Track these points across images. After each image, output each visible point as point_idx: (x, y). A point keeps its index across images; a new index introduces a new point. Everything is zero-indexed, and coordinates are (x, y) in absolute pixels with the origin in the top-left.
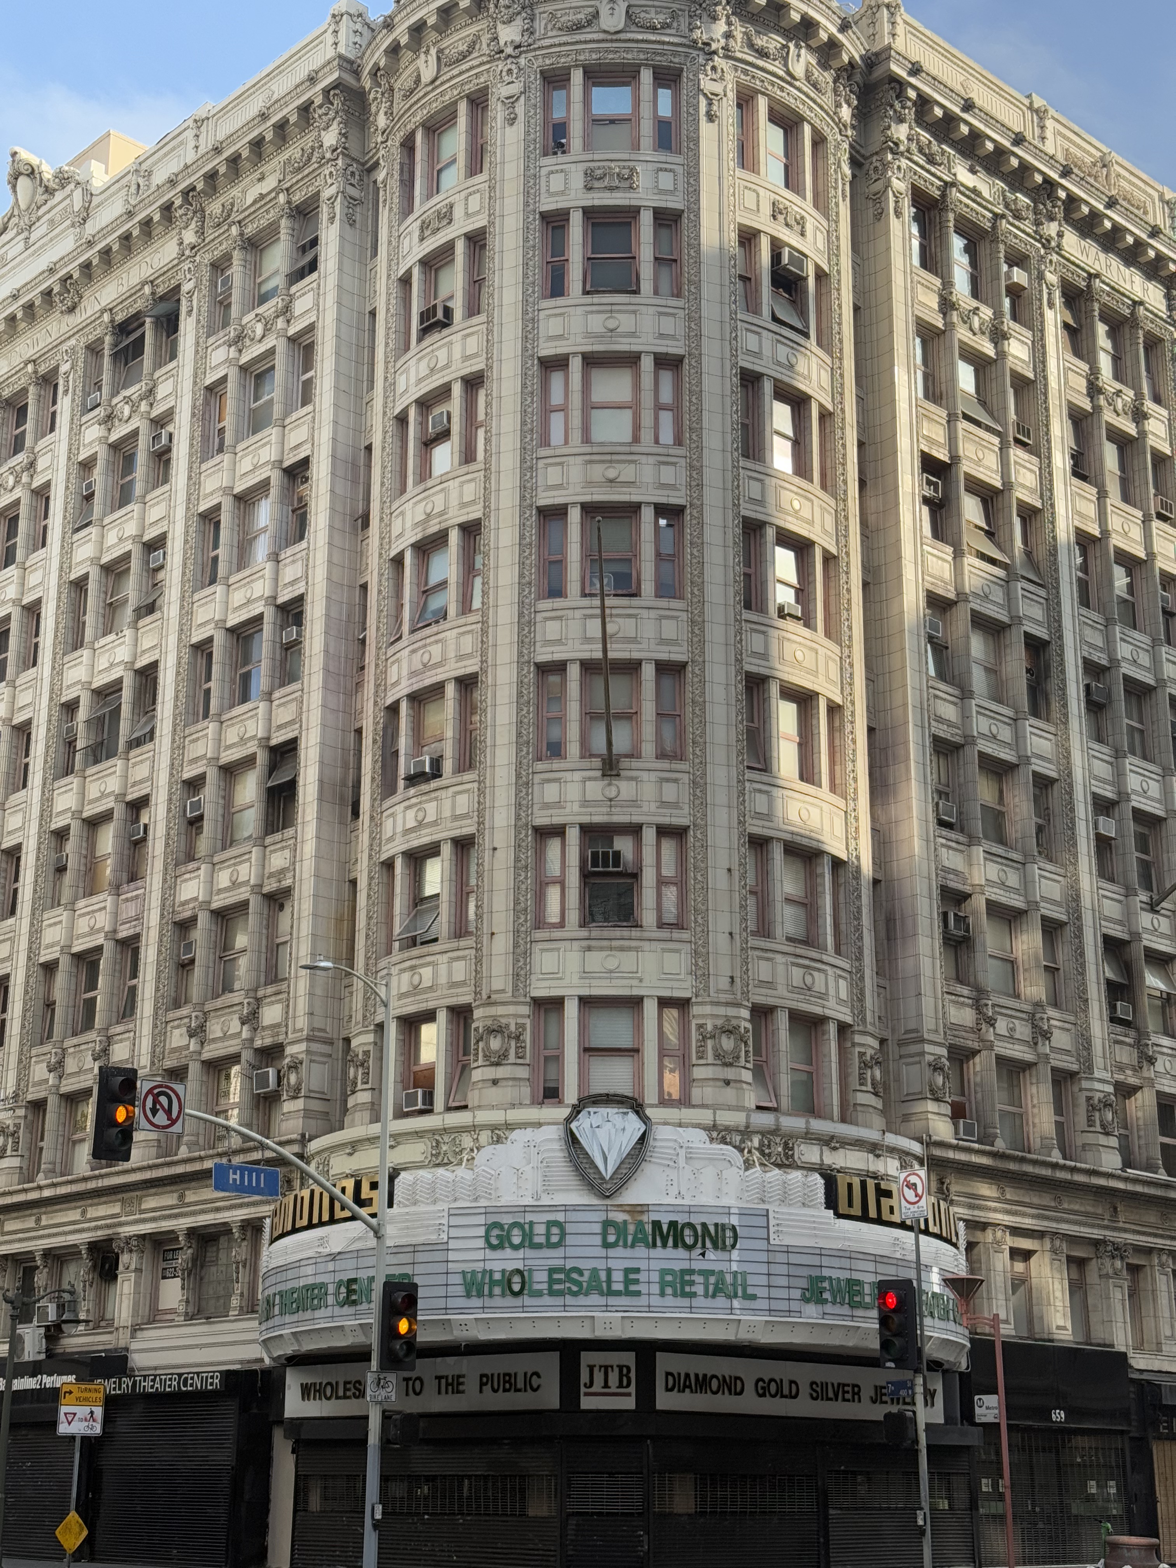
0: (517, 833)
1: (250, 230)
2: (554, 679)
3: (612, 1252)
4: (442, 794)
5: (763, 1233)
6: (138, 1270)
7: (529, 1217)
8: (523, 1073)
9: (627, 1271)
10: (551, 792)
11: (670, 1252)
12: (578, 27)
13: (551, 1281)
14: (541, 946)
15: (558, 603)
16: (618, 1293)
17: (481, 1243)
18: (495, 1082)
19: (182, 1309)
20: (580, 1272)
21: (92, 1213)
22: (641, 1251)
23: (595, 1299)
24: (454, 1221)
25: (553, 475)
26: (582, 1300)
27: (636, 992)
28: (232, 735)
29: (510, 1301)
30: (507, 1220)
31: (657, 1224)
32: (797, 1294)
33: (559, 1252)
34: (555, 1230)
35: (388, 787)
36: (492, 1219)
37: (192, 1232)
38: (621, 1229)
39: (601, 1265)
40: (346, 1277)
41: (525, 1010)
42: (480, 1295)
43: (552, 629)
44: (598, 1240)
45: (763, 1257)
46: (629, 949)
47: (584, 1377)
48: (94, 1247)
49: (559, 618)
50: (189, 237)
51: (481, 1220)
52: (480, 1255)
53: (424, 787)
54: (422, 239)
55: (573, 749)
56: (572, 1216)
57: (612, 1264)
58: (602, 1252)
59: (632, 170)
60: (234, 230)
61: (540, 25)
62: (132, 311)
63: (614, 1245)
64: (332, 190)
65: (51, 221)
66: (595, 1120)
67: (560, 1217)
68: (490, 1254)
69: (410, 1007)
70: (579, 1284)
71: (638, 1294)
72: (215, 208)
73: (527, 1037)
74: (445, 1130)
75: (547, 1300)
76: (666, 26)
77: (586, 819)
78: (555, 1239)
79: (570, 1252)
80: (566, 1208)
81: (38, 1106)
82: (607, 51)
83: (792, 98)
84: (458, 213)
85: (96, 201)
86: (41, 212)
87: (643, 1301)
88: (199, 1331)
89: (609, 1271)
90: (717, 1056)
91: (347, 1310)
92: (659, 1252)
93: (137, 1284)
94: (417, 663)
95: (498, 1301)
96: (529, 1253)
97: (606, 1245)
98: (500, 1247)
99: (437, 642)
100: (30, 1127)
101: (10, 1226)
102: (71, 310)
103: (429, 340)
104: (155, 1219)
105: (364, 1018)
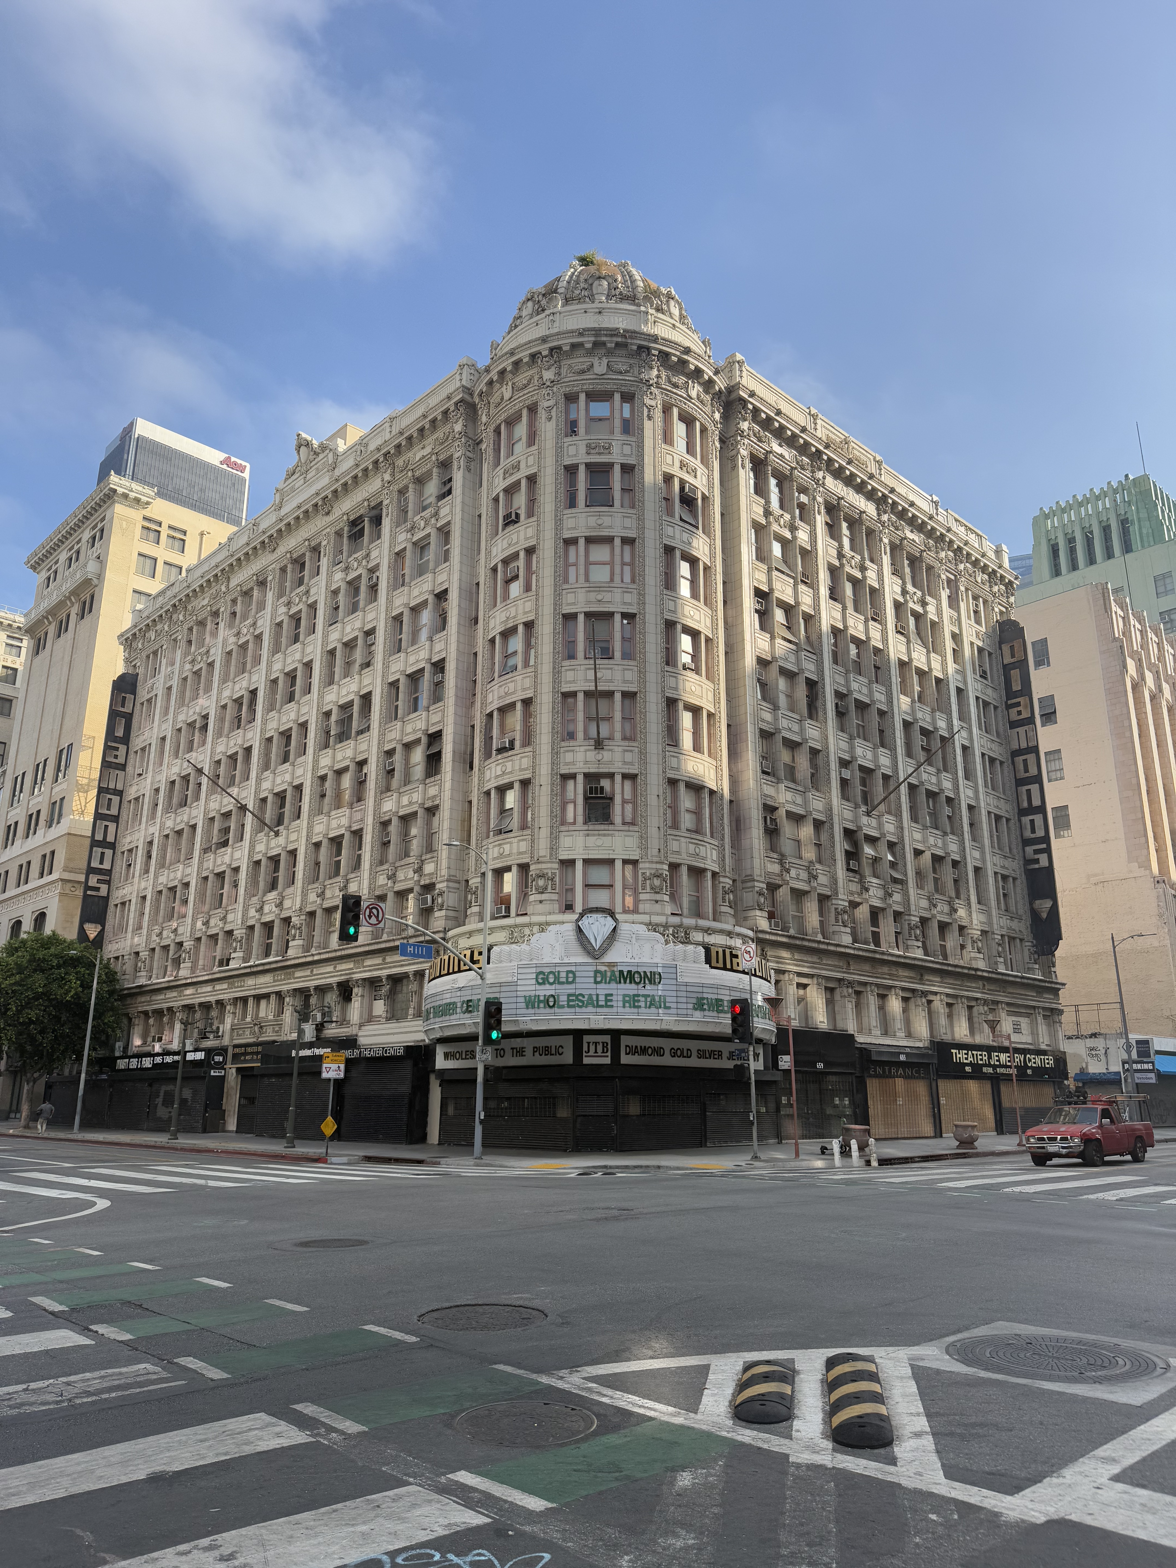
0: (552, 777)
1: (417, 474)
2: (570, 700)
3: (599, 986)
4: (515, 758)
5: (674, 976)
6: (362, 996)
7: (558, 969)
8: (555, 897)
9: (607, 995)
10: (569, 757)
11: (628, 986)
12: (583, 372)
13: (569, 1001)
14: (564, 834)
15: (573, 662)
16: (602, 1006)
17: (534, 982)
18: (541, 902)
19: (384, 1015)
20: (583, 996)
21: (339, 967)
22: (613, 985)
23: (590, 1009)
24: (520, 971)
25: (570, 598)
26: (584, 1010)
27: (611, 857)
28: (409, 728)
29: (548, 1010)
30: (547, 970)
31: (621, 972)
32: (690, 1006)
33: (573, 986)
34: (571, 975)
35: (487, 755)
36: (539, 970)
37: (389, 977)
38: (603, 974)
39: (593, 992)
40: (466, 999)
41: (556, 866)
42: (533, 1007)
43: (570, 675)
44: (592, 980)
45: (674, 988)
46: (608, 835)
47: (585, 1048)
48: (340, 984)
49: (573, 670)
50: (387, 477)
51: (534, 970)
52: (533, 988)
53: (506, 755)
54: (504, 479)
55: (580, 735)
56: (579, 968)
57: (599, 992)
58: (594, 986)
59: (610, 444)
60: (410, 474)
61: (564, 371)
62: (358, 514)
63: (600, 982)
64: (459, 454)
65: (317, 469)
66: (591, 920)
67: (573, 969)
68: (538, 987)
69: (499, 865)
70: (583, 1002)
71: (612, 1006)
72: (400, 462)
73: (557, 879)
74: (516, 926)
75: (567, 1010)
76: (627, 372)
77: (587, 771)
78: (570, 980)
79: (578, 986)
80: (576, 964)
81: (312, 914)
82: (597, 384)
83: (692, 408)
84: (523, 465)
85: (340, 459)
86: (312, 464)
87: (614, 1010)
88: (393, 1026)
89: (597, 995)
90: (652, 888)
91: (467, 1015)
92: (622, 986)
93: (362, 1003)
94: (502, 692)
95: (542, 1011)
96: (558, 987)
97: (596, 982)
98: (544, 983)
99: (512, 682)
100: (308, 925)
101: (298, 974)
102: (328, 514)
103: (508, 529)
104: (371, 971)
105: (476, 870)
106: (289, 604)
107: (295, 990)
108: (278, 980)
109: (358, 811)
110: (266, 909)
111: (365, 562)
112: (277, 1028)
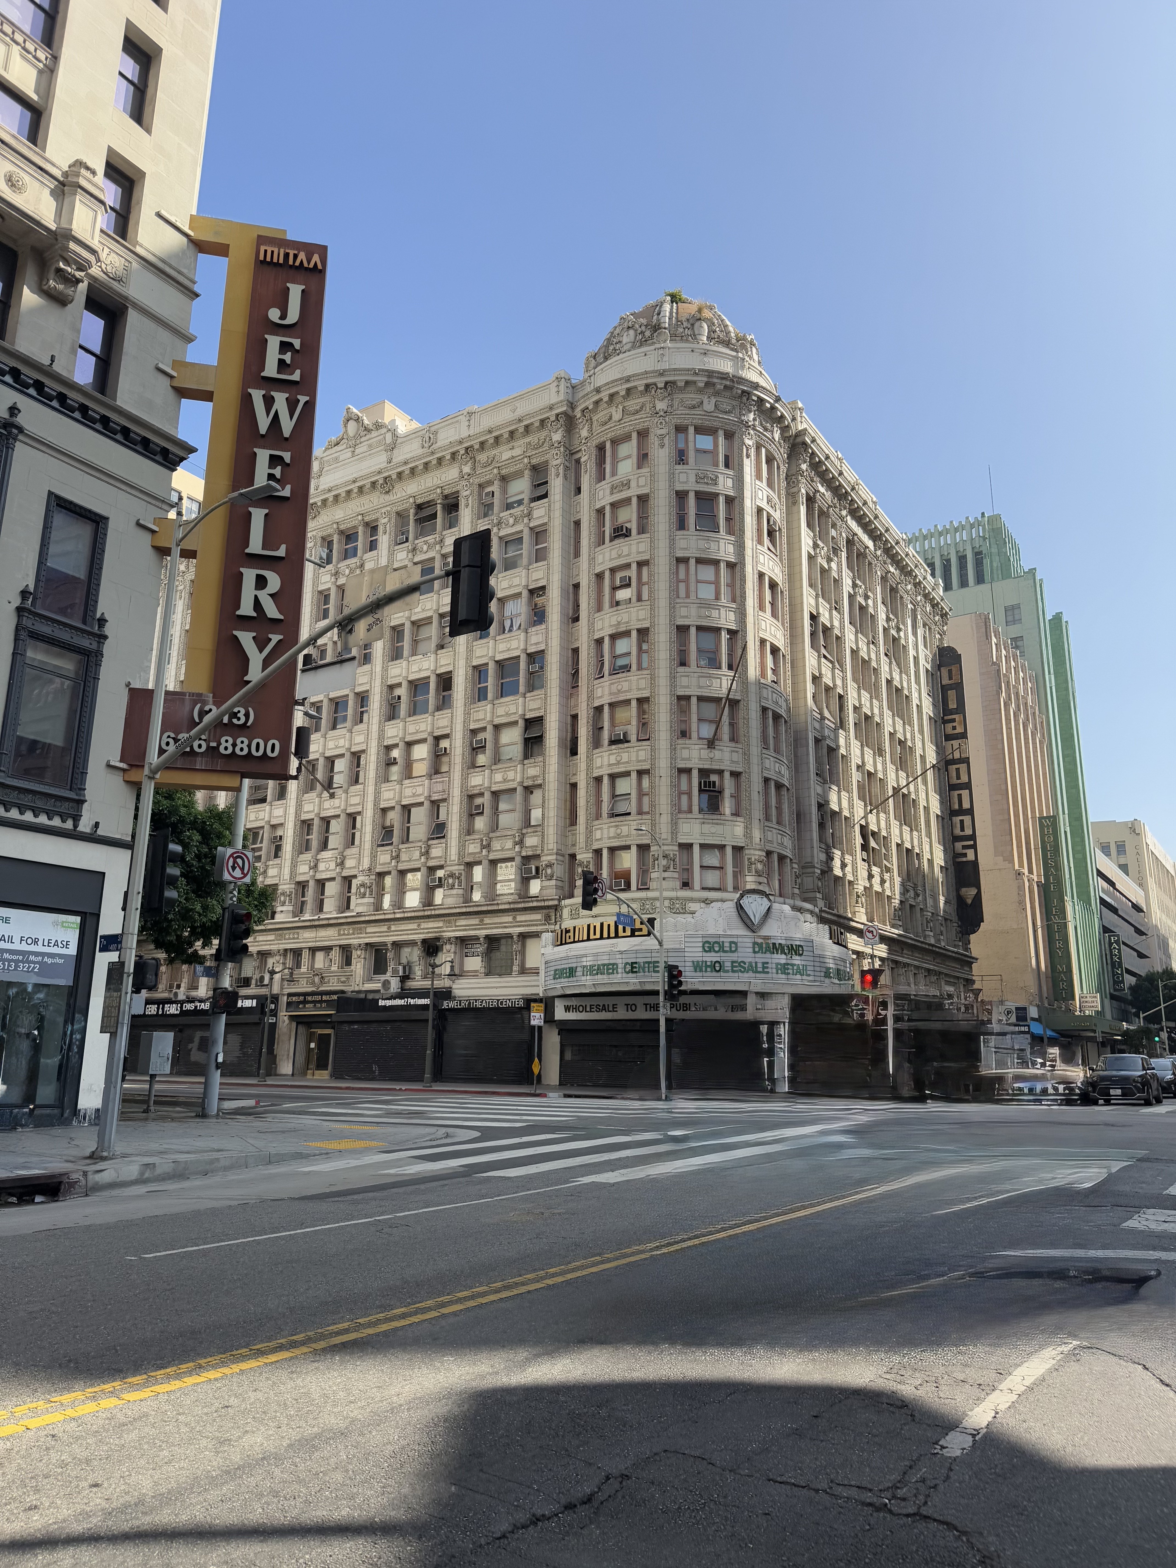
0: (671, 770)
1: (503, 472)
2: (683, 703)
3: (757, 955)
4: (631, 750)
5: (811, 949)
7: (722, 940)
8: (676, 875)
9: (764, 963)
10: (685, 753)
11: (779, 956)
12: (694, 407)
13: (733, 967)
14: (682, 820)
15: (686, 669)
16: (760, 972)
17: (701, 949)
18: (663, 879)
19: (483, 970)
20: (745, 963)
21: (423, 926)
22: (768, 955)
23: (751, 974)
24: (687, 940)
25: (684, 611)
26: (746, 975)
27: (723, 843)
28: (501, 711)
29: (714, 974)
30: (712, 940)
31: (774, 944)
32: (823, 974)
33: (736, 954)
34: (733, 945)
35: (596, 743)
36: (705, 939)
37: (487, 937)
38: (760, 945)
39: (753, 960)
40: (630, 961)
41: (676, 848)
42: (701, 971)
43: (684, 681)
44: (751, 950)
45: (812, 959)
46: (720, 824)
48: (424, 941)
49: (688, 676)
50: (467, 469)
51: (700, 939)
52: (700, 954)
53: (620, 746)
54: (612, 494)
55: (694, 735)
56: (740, 940)
57: (757, 960)
58: (753, 955)
59: (717, 477)
60: (495, 471)
61: (676, 403)
62: (427, 499)
63: (758, 952)
64: (558, 462)
65: (371, 445)
66: (750, 900)
67: (735, 940)
68: (705, 954)
69: (616, 843)
70: (744, 968)
71: (768, 973)
72: (482, 457)
73: (677, 860)
74: (647, 899)
75: (730, 974)
76: (730, 412)
77: (701, 766)
78: (733, 949)
79: (740, 954)
80: (737, 936)
81: (381, 875)
82: (706, 420)
83: (772, 448)
84: (633, 484)
85: (399, 441)
86: (362, 440)
87: (770, 975)
88: (494, 981)
89: (756, 963)
90: (756, 872)
91: (630, 975)
92: (775, 956)
93: (454, 959)
94: (614, 688)
95: (708, 974)
96: (722, 954)
97: (755, 952)
98: (710, 951)
99: (626, 681)
100: (378, 884)
101: (369, 930)
102: (387, 492)
103: (617, 541)
104: (465, 930)
105: (586, 846)
106: (336, 574)
107: (367, 944)
108: (344, 934)
109: (440, 782)
110: (322, 866)
111: (438, 547)
112: (343, 979)
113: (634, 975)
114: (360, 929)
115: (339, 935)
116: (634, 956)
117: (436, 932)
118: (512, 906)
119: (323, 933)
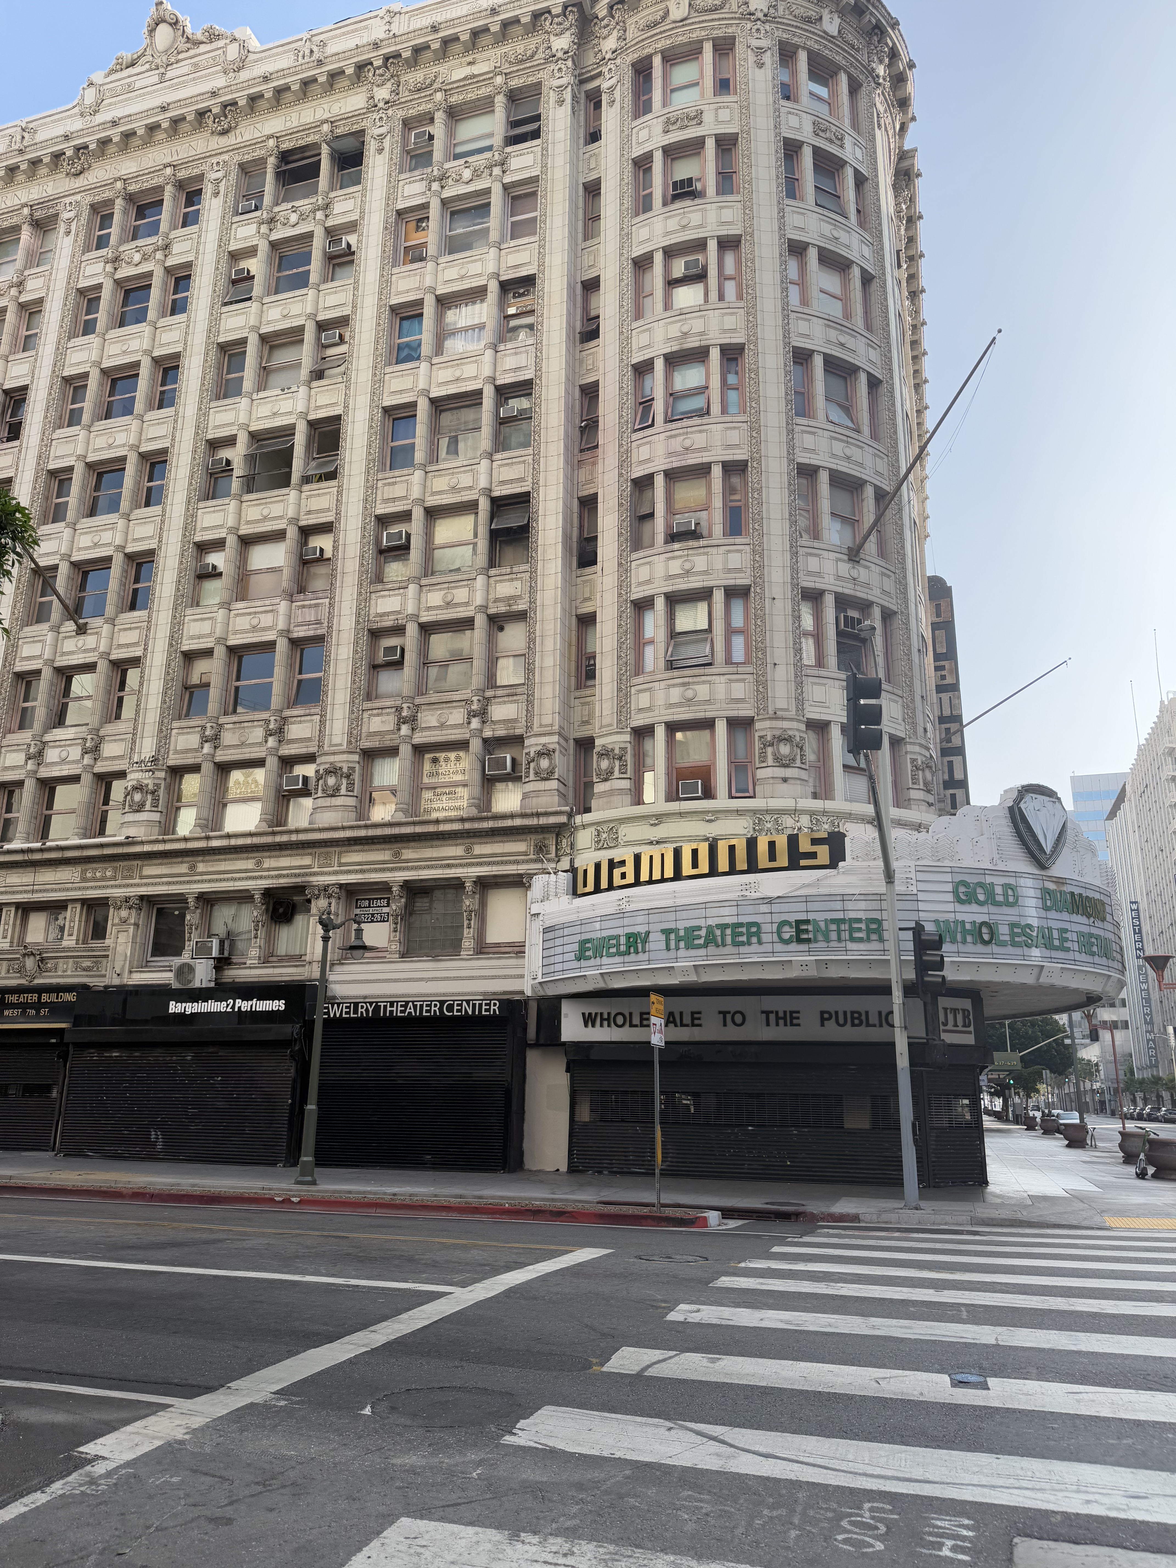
0: (791, 590)
1: (454, 99)
3: (1049, 914)
4: (714, 550)
7: (989, 879)
8: (803, 774)
9: (1060, 931)
10: (813, 564)
11: (1081, 918)
13: (1013, 935)
15: (811, 422)
16: (1056, 948)
17: (950, 897)
18: (785, 780)
19: (394, 949)
20: (1031, 929)
21: (268, 863)
22: (1066, 915)
23: (1043, 951)
24: (921, 876)
25: (803, 326)
26: (1035, 952)
28: (440, 484)
29: (980, 948)
30: (970, 879)
31: (1072, 895)
33: (1014, 910)
34: (1009, 892)
35: (636, 543)
36: (959, 878)
37: (408, 885)
38: (1053, 895)
39: (1044, 924)
40: (792, 918)
41: (804, 727)
42: (953, 941)
43: (808, 441)
44: (1039, 903)
47: (942, 1018)
48: (268, 893)
49: (814, 433)
50: (383, 95)
51: (948, 878)
52: (950, 907)
53: (689, 543)
54: (666, 132)
55: (826, 537)
56: (1020, 881)
57: (1050, 924)
58: (1043, 914)
59: (842, 135)
60: (438, 96)
62: (302, 143)
63: (1050, 908)
64: (561, 83)
65: (195, 65)
67: (1012, 881)
68: (959, 908)
69: (681, 716)
70: (1031, 938)
71: (1068, 950)
72: (413, 77)
73: (806, 748)
75: (1010, 950)
76: (858, 50)
77: (838, 589)
78: (1011, 899)
79: (1022, 911)
80: (1016, 875)
81: (177, 772)
82: (824, 46)
84: (708, 117)
85: (252, 57)
86: (181, 56)
87: (1069, 955)
88: (420, 966)
89: (1049, 929)
91: (793, 946)
92: (1075, 917)
94: (676, 444)
95: (970, 948)
96: (993, 909)
97: (1045, 908)
98: (968, 901)
99: (700, 432)
100: (169, 788)
101: (149, 871)
102: (225, 132)
103: (678, 205)
104: (362, 871)
105: (619, 721)
106: (116, 260)
107: (142, 898)
108: (94, 879)
109: (310, 606)
110: (52, 755)
111: (320, 215)
112: (87, 963)
113: (804, 947)
114: (130, 869)
115: (84, 880)
116: (802, 906)
117: (296, 875)
118: (468, 826)
119: (48, 876)
